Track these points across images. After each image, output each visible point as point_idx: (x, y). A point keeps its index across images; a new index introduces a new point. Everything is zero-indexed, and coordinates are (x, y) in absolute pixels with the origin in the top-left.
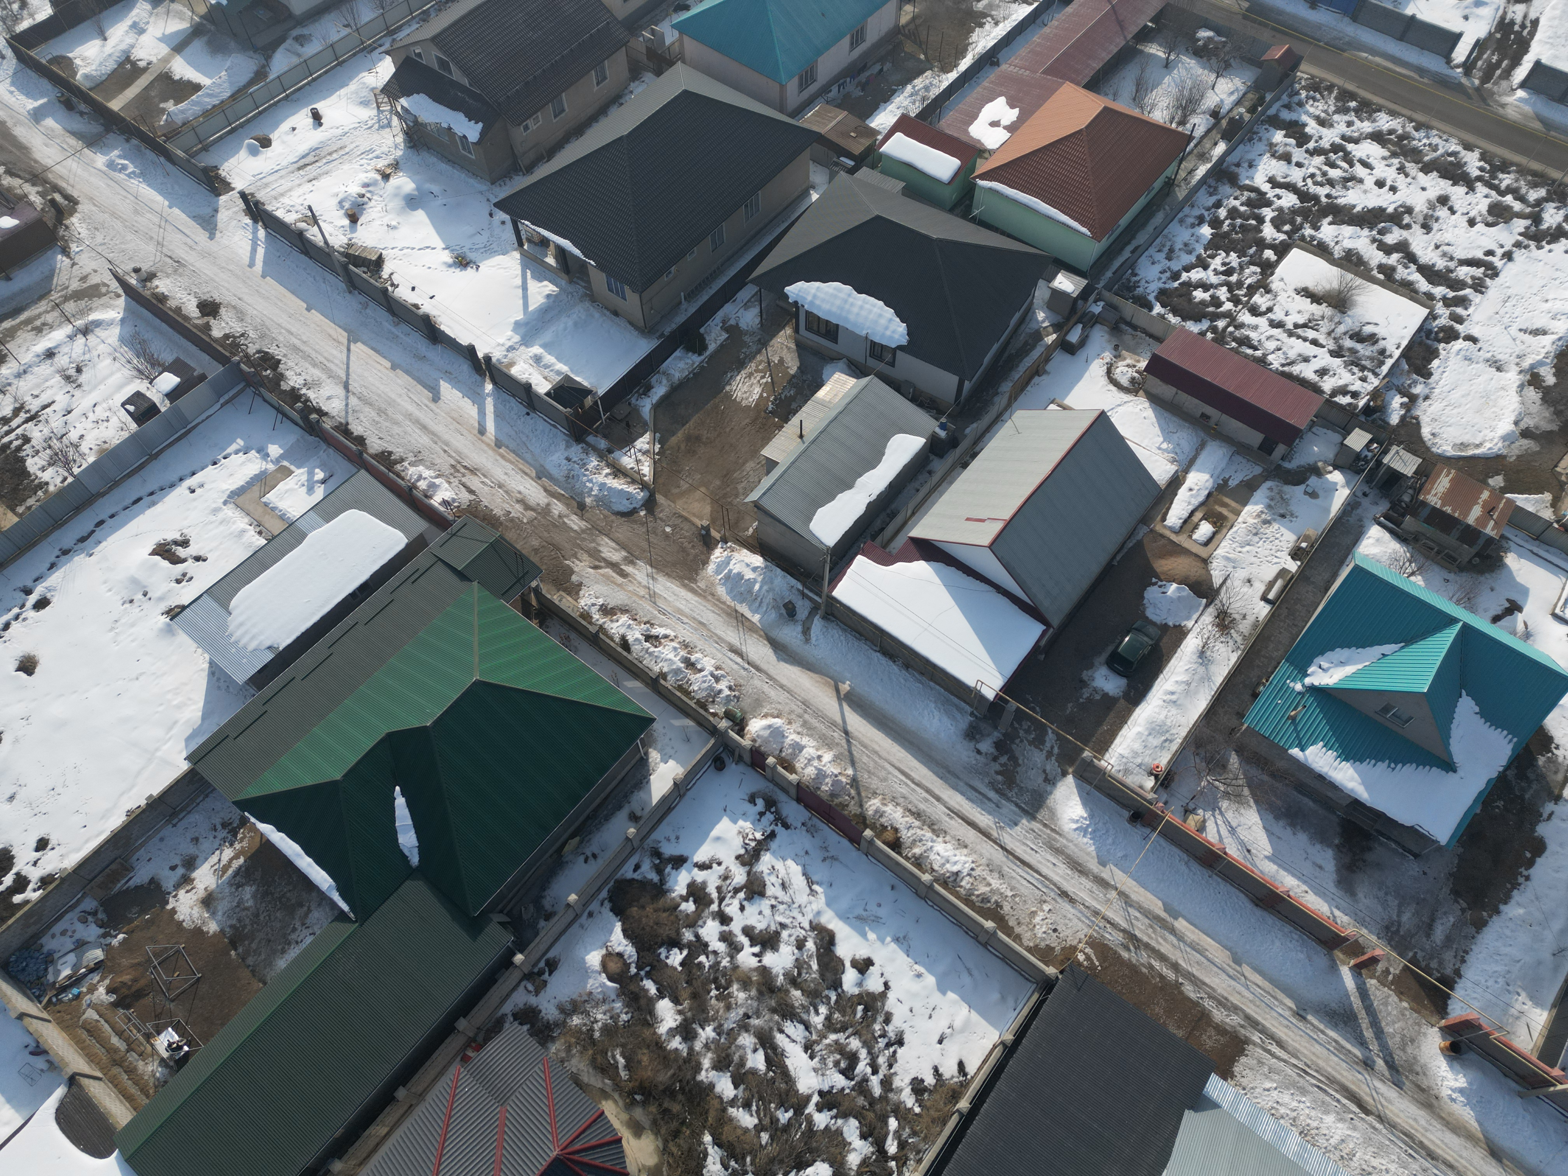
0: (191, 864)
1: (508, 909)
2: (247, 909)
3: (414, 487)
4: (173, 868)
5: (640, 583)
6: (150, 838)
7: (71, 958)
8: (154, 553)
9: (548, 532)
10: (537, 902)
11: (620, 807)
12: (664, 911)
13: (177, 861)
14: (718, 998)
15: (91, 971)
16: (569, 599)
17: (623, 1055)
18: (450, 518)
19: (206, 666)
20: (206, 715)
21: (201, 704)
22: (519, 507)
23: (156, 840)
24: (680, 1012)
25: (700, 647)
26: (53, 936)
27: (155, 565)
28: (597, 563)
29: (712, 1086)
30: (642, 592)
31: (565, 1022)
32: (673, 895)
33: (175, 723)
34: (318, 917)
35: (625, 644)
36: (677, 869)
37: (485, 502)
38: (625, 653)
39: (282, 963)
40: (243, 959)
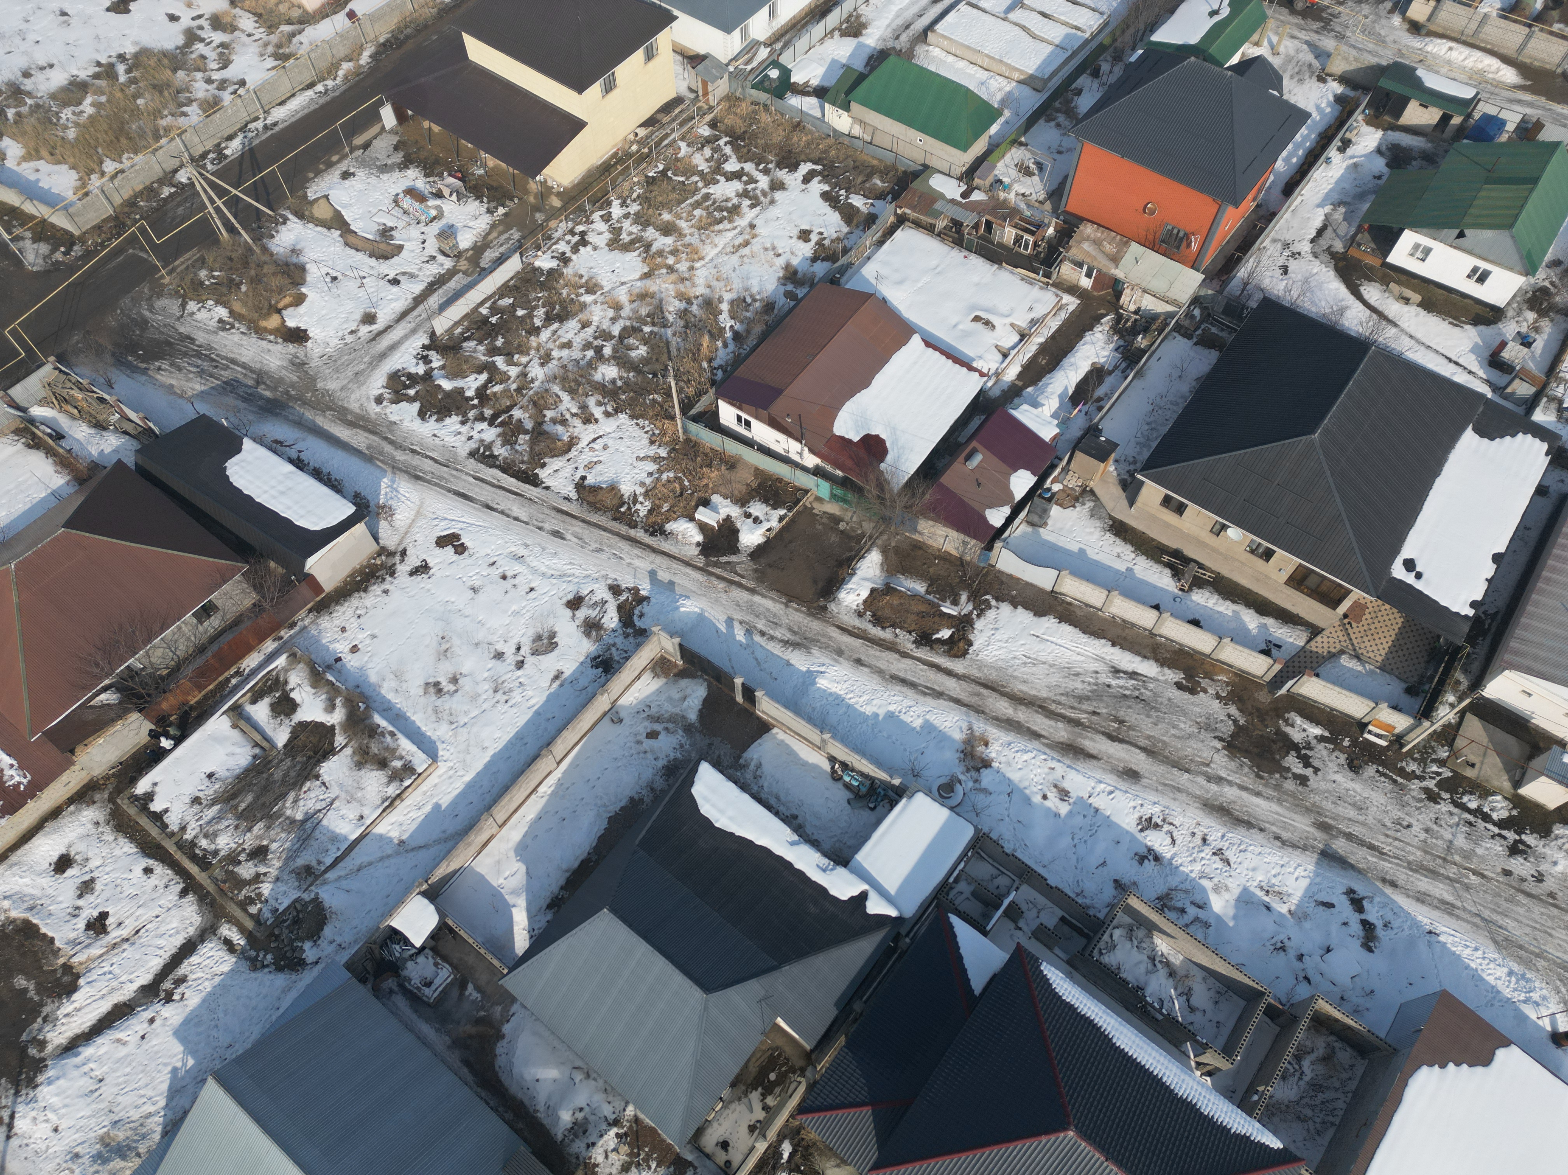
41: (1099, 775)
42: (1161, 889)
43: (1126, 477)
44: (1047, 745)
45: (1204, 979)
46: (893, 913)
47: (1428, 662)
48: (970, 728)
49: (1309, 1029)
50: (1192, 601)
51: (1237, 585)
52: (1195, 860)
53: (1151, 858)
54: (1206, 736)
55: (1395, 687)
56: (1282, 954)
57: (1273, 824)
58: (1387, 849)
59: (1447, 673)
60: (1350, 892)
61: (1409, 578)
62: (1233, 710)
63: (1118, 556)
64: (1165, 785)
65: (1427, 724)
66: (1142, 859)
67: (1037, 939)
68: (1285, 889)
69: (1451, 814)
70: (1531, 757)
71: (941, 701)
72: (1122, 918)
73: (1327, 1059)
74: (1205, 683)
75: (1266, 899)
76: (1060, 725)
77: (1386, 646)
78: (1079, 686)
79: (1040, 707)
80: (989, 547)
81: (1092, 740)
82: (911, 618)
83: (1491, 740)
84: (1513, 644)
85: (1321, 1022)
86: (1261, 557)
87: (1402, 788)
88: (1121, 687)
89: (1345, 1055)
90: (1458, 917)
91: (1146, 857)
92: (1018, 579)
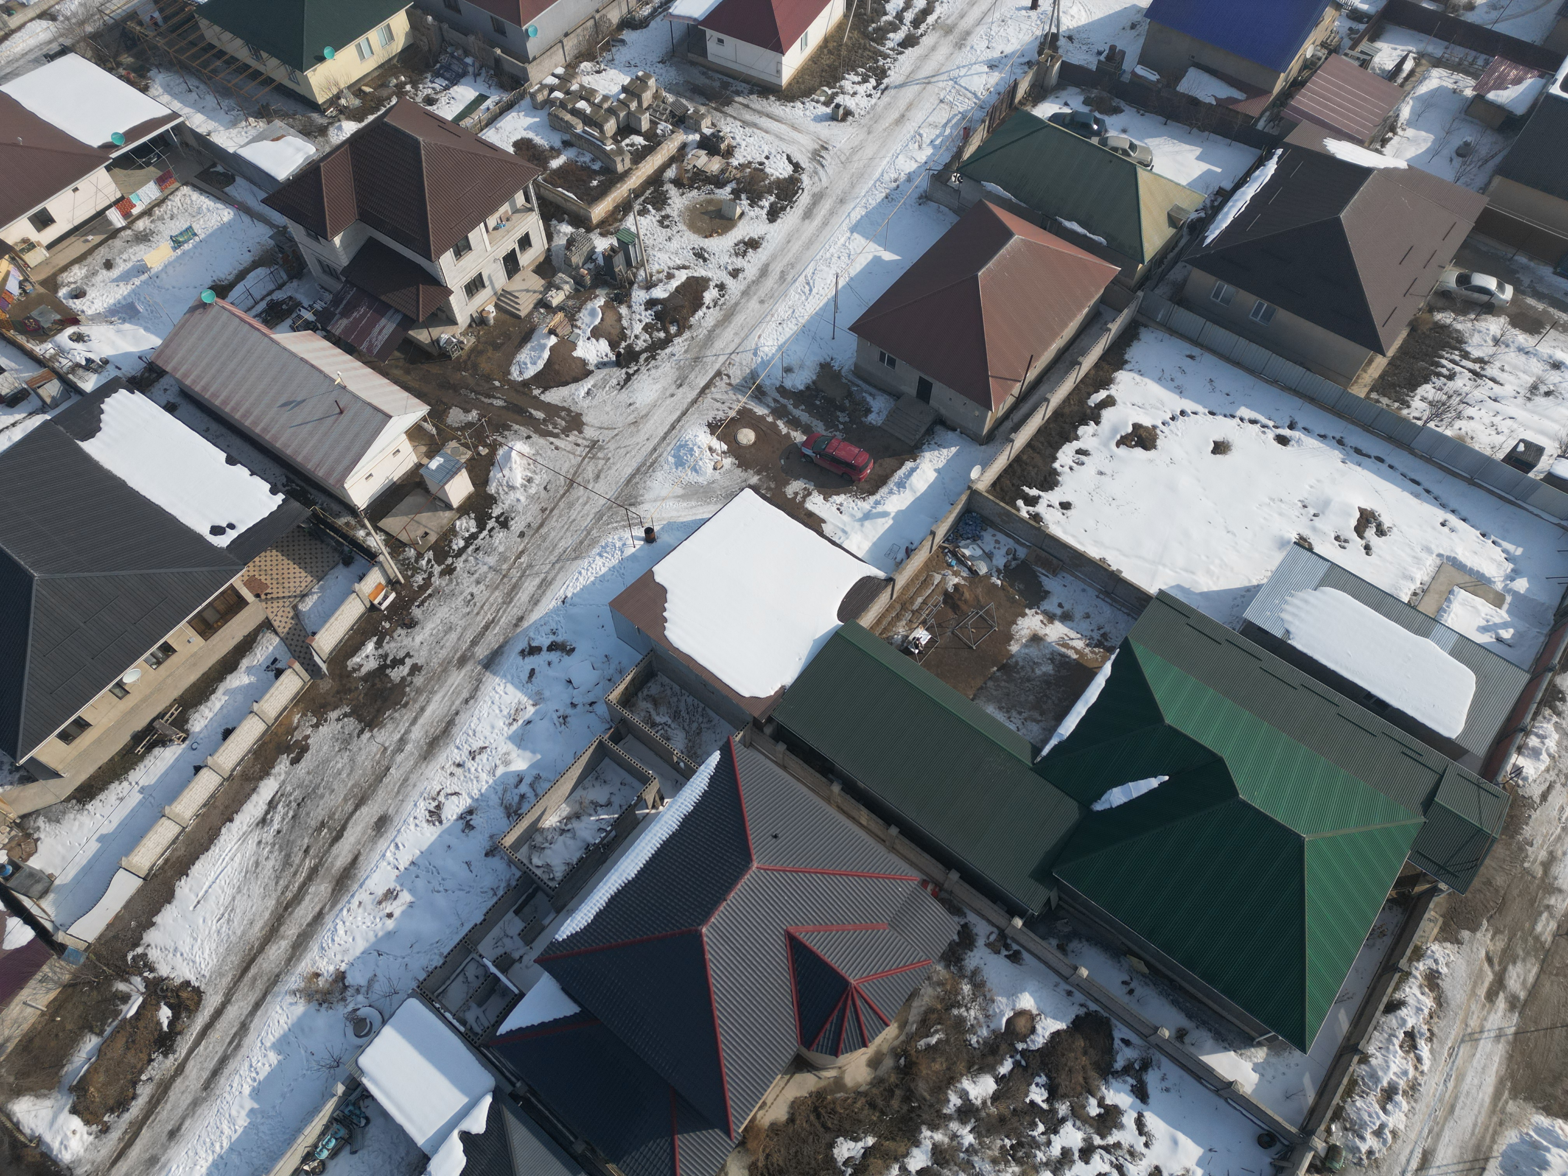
0: (1066, 618)
1: (1065, 906)
2: (1033, 671)
3: (1527, 733)
4: (1060, 605)
5: (1485, 1019)
6: (1084, 581)
7: (979, 552)
8: (1362, 511)
9: (1520, 895)
10: (1075, 935)
11: (1190, 1016)
12: (1085, 1078)
13: (1067, 607)
14: (1003, 1147)
15: (970, 569)
16: (1436, 931)
17: (939, 1041)
18: (1500, 779)
19: (1255, 582)
20: (1206, 595)
21: (1215, 588)
22: (1543, 855)
23: (1083, 586)
24: (984, 1103)
25: (1417, 1107)
26: (994, 535)
27: (1349, 515)
28: (1496, 961)
29: (917, 1144)
30: (1474, 1023)
31: (963, 976)
32: (1103, 1088)
33: (1193, 573)
34: (1034, 730)
35: (1394, 1007)
36: (1132, 1091)
37: (1535, 815)
38: (1382, 1007)
39: (991, 709)
40: (990, 678)
41: (376, 856)
42: (500, 813)
43: (17, 776)
44: (333, 906)
45: (584, 789)
46: (488, 1100)
47: (322, 542)
48: (294, 993)
49: (631, 711)
50: (200, 732)
51: (194, 685)
52: (477, 777)
53: (469, 818)
54: (353, 747)
55: (341, 573)
56: (568, 719)
57: (453, 703)
58: (489, 617)
59: (336, 530)
60: (522, 653)
61: (231, 535)
62: (333, 715)
63: (122, 799)
64: (398, 792)
65: (381, 558)
66: (469, 826)
67: (532, 942)
68: (513, 705)
69: (466, 561)
70: (427, 491)
71: (252, 1026)
72: (522, 854)
73: (656, 703)
74: (298, 736)
75: (520, 722)
76: (312, 889)
77: (298, 570)
78: (271, 863)
79: (286, 909)
80: (61, 949)
81: (337, 856)
82: (131, 1058)
83: (406, 514)
84: (320, 473)
85: (627, 700)
86: (168, 656)
87: (437, 591)
88: (283, 819)
89: (653, 688)
90: (554, 579)
91: (468, 822)
92: (117, 917)
